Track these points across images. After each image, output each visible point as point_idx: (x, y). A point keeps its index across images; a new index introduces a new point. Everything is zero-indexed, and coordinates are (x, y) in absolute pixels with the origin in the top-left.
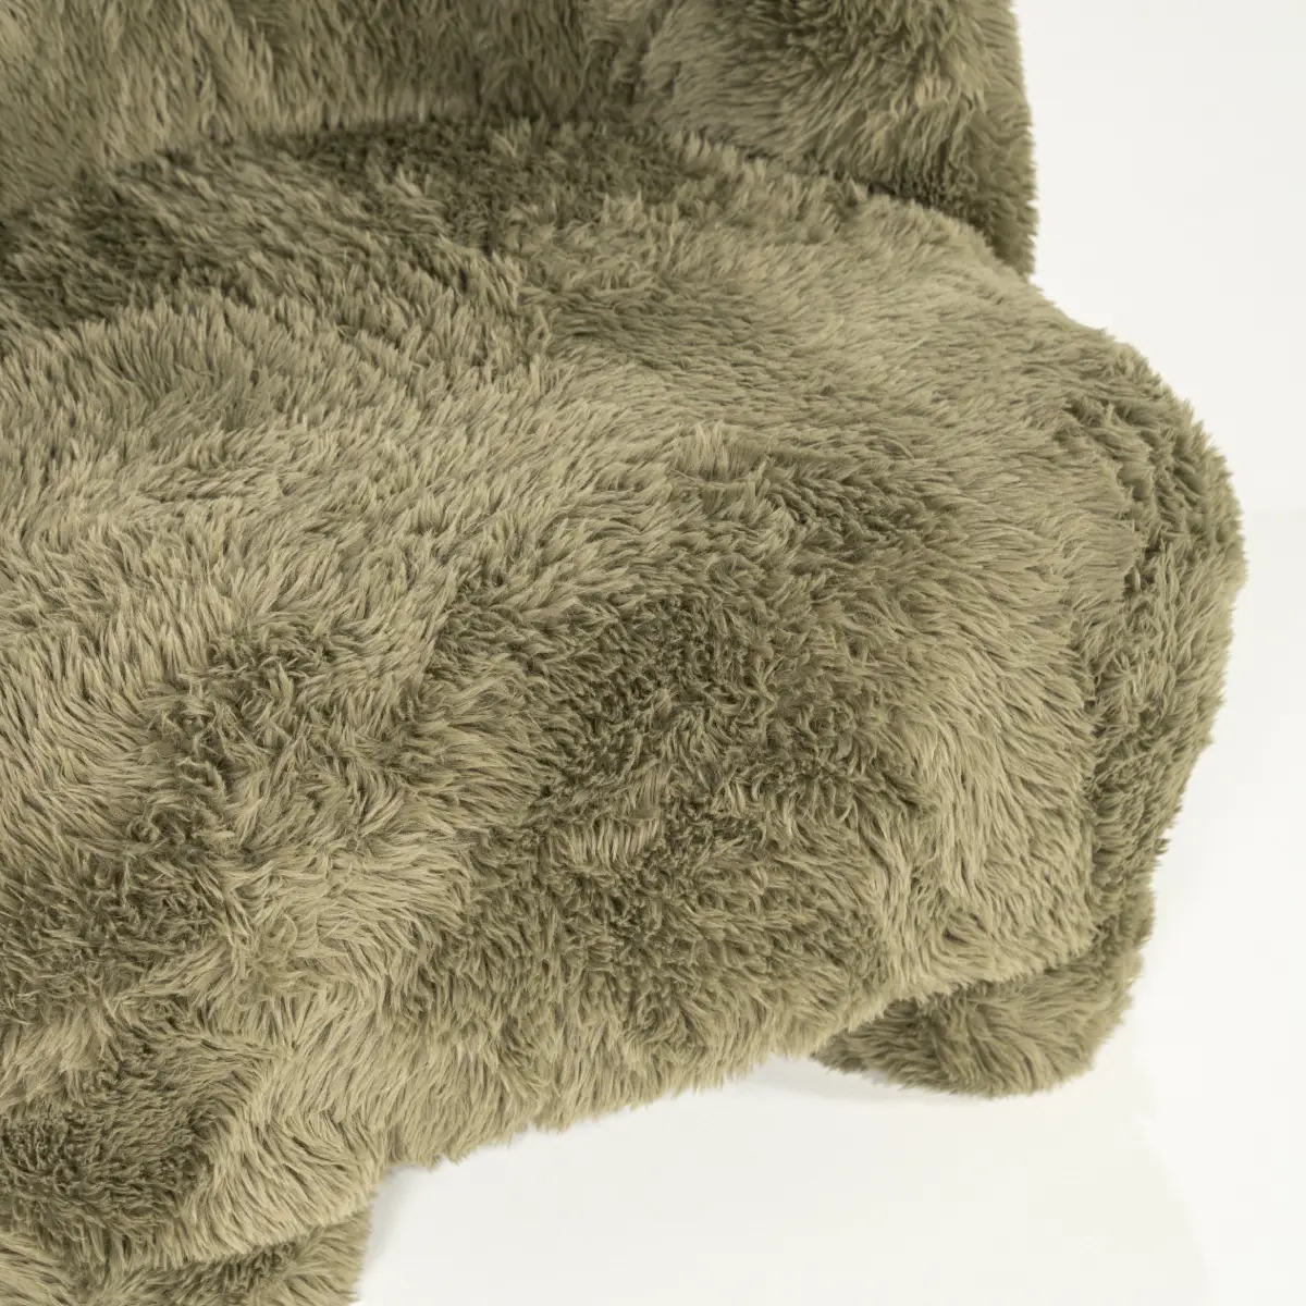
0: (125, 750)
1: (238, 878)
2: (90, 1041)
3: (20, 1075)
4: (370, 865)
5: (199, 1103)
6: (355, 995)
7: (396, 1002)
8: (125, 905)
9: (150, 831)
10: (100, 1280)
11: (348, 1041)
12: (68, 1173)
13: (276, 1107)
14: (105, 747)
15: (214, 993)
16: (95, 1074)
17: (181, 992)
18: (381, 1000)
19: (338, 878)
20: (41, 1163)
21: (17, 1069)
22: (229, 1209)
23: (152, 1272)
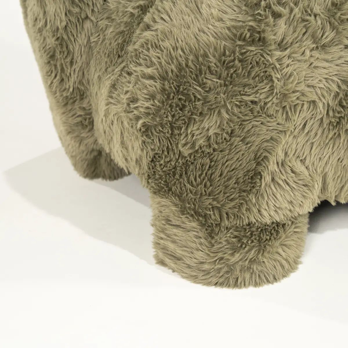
0: (235, 11)
1: (278, 54)
2: (220, 123)
3: (194, 138)
4: (323, 56)
5: (258, 151)
6: (316, 108)
7: (331, 113)
8: (237, 62)
9: (246, 34)
10: (217, 230)
11: (312, 130)
12: (208, 184)
13: (286, 154)
14: (229, 10)
15: (267, 100)
16: (222, 134)
17: (256, 99)
18: (326, 112)
19: (312, 60)
20: (198, 180)
21: (193, 136)
22: (266, 198)
23: (237, 229)
